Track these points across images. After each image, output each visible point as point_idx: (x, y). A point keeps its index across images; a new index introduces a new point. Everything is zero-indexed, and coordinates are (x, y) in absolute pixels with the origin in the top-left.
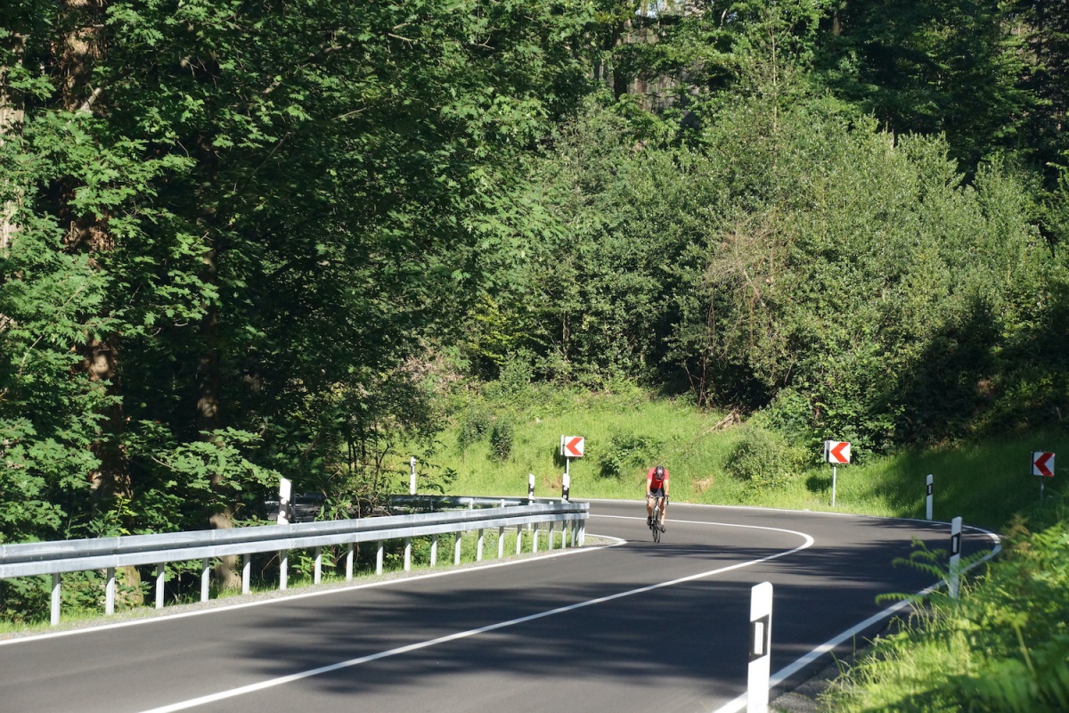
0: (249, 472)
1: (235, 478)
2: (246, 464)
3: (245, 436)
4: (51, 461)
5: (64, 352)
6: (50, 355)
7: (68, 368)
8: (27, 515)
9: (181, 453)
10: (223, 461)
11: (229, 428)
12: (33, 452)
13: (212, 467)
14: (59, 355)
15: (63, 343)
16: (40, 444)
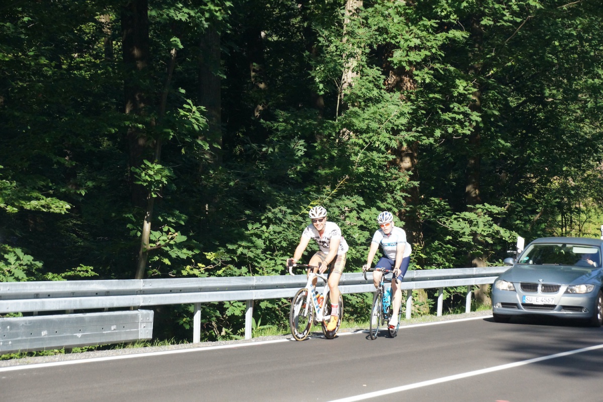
0: (498, 232)
1: (488, 236)
2: (496, 227)
3: (495, 209)
4: (373, 222)
5: (383, 153)
6: (375, 155)
7: (386, 163)
8: (358, 255)
9: (455, 219)
10: (481, 225)
11: (486, 204)
12: (363, 216)
13: (474, 228)
14: (381, 155)
15: (383, 148)
16: (367, 210)
